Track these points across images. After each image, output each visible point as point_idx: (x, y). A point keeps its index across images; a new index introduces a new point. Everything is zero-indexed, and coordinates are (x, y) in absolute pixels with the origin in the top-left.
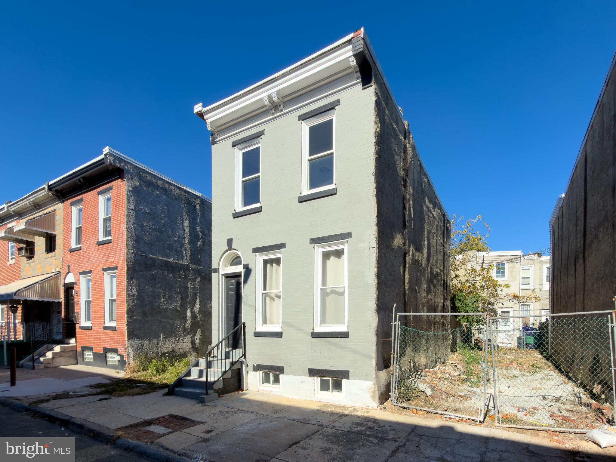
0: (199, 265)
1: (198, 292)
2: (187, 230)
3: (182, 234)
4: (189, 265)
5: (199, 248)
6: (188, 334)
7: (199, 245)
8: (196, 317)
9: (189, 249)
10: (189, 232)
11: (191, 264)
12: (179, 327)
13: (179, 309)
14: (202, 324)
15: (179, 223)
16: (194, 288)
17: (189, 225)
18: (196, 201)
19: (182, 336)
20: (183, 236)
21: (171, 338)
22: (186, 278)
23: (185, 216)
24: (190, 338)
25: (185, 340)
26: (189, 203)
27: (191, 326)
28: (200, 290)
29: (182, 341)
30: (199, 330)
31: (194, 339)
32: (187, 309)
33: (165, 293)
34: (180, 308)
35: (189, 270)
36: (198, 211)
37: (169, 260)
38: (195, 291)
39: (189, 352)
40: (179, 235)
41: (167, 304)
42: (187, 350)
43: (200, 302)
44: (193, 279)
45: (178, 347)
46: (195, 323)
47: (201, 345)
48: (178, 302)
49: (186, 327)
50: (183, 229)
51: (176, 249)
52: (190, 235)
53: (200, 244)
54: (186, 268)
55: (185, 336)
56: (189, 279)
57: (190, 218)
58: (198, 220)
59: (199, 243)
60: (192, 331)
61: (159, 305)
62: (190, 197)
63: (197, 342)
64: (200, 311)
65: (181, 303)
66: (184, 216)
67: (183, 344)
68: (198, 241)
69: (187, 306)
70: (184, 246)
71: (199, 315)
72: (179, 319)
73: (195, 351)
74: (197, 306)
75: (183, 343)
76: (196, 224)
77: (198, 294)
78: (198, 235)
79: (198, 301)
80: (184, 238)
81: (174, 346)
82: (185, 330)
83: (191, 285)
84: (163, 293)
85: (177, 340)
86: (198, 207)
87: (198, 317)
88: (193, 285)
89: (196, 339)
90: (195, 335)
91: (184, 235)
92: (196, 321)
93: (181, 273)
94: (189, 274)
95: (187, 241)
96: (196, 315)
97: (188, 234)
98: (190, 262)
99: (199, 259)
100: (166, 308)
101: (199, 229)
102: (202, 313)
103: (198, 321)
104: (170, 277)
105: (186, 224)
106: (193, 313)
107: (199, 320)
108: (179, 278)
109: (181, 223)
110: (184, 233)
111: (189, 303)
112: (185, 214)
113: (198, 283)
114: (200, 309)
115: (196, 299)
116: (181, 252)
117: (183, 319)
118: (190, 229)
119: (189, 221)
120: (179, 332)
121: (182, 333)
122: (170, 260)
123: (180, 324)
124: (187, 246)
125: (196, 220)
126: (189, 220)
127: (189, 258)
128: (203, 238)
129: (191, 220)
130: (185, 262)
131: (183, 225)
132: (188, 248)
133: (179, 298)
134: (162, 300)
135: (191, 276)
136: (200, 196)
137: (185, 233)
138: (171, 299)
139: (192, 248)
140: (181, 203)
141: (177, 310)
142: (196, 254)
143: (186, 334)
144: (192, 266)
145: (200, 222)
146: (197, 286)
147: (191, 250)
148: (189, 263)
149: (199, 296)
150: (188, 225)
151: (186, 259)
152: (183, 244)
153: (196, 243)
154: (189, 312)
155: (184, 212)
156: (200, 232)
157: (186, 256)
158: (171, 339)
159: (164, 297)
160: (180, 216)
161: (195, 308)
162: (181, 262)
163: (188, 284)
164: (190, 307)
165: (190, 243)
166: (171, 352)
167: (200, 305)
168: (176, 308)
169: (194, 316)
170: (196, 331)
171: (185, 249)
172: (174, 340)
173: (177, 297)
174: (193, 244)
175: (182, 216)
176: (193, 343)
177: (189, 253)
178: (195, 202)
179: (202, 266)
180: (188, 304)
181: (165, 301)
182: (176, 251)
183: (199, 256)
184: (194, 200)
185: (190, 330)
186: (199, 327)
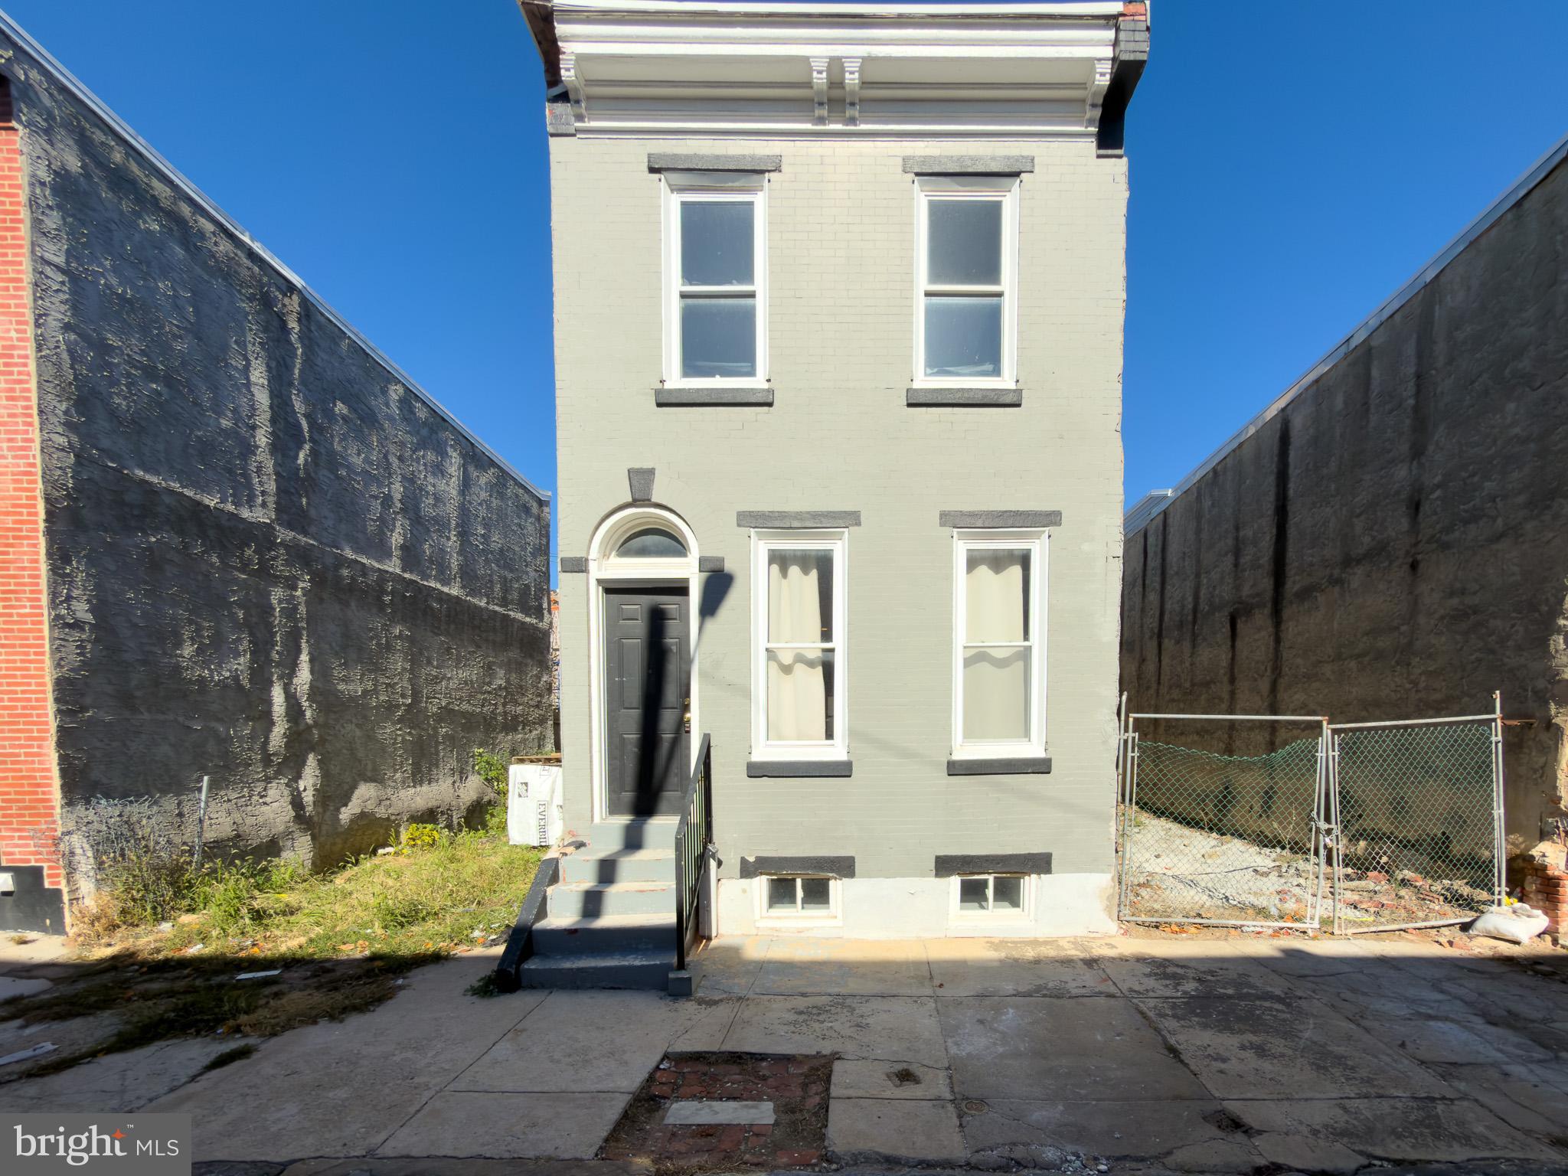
0: (306, 533)
1: (303, 628)
2: (263, 398)
3: (245, 411)
4: (275, 529)
5: (302, 474)
6: (278, 773)
7: (301, 460)
8: (302, 713)
9: (271, 470)
10: (271, 407)
11: (279, 525)
12: (249, 749)
13: (246, 683)
14: (320, 736)
15: (236, 369)
16: (290, 613)
17: (269, 381)
18: (286, 301)
19: (258, 780)
20: (250, 418)
21: (221, 789)
22: (265, 573)
23: (254, 344)
24: (287, 785)
25: (271, 792)
26: (267, 302)
27: (286, 744)
28: (310, 618)
29: (262, 797)
30: (311, 756)
31: (297, 788)
32: (271, 683)
33: (196, 624)
34: (250, 680)
35: (272, 545)
36: (294, 338)
37: (207, 502)
38: (296, 621)
39: (288, 834)
40: (235, 411)
41: (205, 664)
42: (282, 828)
43: (311, 661)
44: (287, 578)
45: (250, 821)
46: (299, 734)
47: (320, 810)
48: (242, 660)
49: (271, 749)
50: (250, 391)
51: (228, 462)
52: (273, 421)
53: (306, 460)
54: (262, 536)
55: (268, 780)
56: (275, 580)
57: (270, 358)
58: (297, 371)
59: (302, 455)
60: (292, 765)
61: (177, 669)
62: (265, 279)
63: (308, 798)
64: (314, 693)
65: (252, 661)
66: (250, 347)
67: (264, 808)
68: (300, 448)
69: (272, 674)
70: (255, 455)
71: (311, 706)
72: (248, 719)
73: (305, 830)
74: (304, 676)
75: (265, 803)
76: (291, 384)
77: (305, 632)
78: (299, 426)
79: (304, 657)
80: (254, 427)
81: (237, 816)
82: (267, 760)
83: (280, 602)
84: (191, 622)
85: (244, 796)
86: (293, 324)
87: (308, 714)
88: (288, 602)
89: (305, 790)
90: (298, 776)
91: (253, 415)
92: (302, 727)
93: (248, 552)
94: (274, 559)
95: (262, 439)
96: (299, 705)
97: (268, 415)
98: (277, 519)
99: (303, 511)
100: (201, 681)
101: (299, 406)
102: (319, 698)
103: (309, 728)
104: (212, 565)
105: (258, 375)
106: (291, 698)
107: (310, 722)
108: (243, 573)
109: (240, 367)
110: (253, 408)
111: (278, 664)
112: (253, 338)
113: (304, 595)
114: (311, 687)
115: (299, 651)
116: (246, 476)
117: (260, 718)
118: (271, 398)
119: (269, 369)
120: (250, 765)
121: (258, 771)
122: (211, 501)
123: (253, 737)
124: (264, 457)
125: (289, 369)
126: (268, 366)
127: (271, 500)
128: (312, 440)
129: (273, 364)
130: (258, 515)
131: (248, 378)
132: (269, 465)
133: (245, 643)
134: (188, 650)
135: (280, 567)
136: (299, 286)
137: (255, 410)
138: (215, 648)
139: (280, 469)
140: (239, 292)
141: (240, 687)
142: (293, 490)
143: (271, 771)
144: (283, 534)
145: (303, 381)
146: (299, 604)
147: (277, 474)
148: (272, 521)
149: (307, 642)
150: (266, 383)
151: (264, 505)
152: (249, 449)
153: (292, 454)
154: (278, 695)
155: (251, 330)
156: (304, 415)
157: (263, 493)
158: (222, 793)
159: (192, 639)
160: (236, 342)
161: (295, 681)
162: (245, 513)
163: (270, 595)
164: (280, 678)
165: (275, 448)
166: (229, 840)
167: (312, 672)
168: (236, 678)
169: (296, 708)
170: (304, 763)
171: (259, 469)
172: (234, 795)
173: (239, 640)
174: (284, 455)
175: (241, 344)
176: (297, 803)
177: (271, 486)
178: (284, 305)
179: (315, 539)
180: (277, 667)
181: (200, 651)
182: (230, 471)
183: (304, 501)
184: (280, 297)
185: (286, 759)
186: (312, 749)
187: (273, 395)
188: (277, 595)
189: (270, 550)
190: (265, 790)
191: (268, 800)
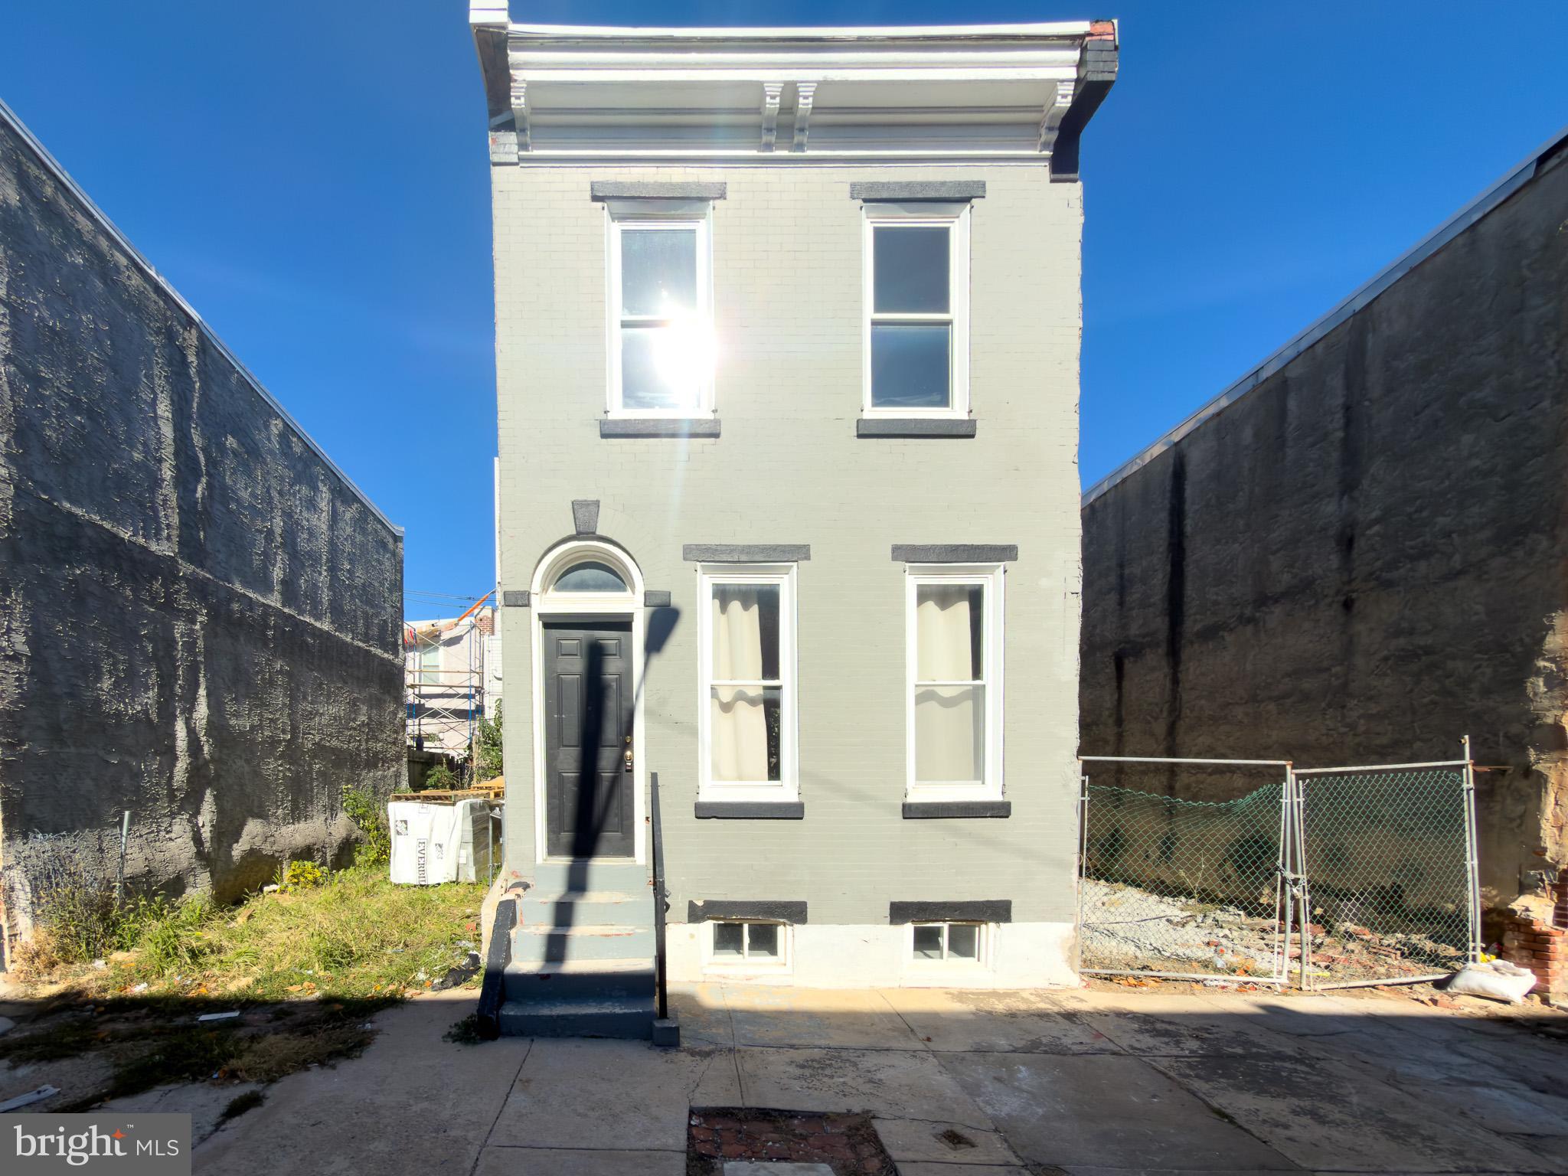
0: (203, 567)
1: (201, 662)
2: (167, 431)
3: (153, 444)
4: (177, 562)
5: (200, 508)
6: (181, 808)
7: (199, 494)
8: (201, 748)
9: (174, 504)
10: (175, 440)
11: (181, 558)
12: (157, 784)
13: (154, 716)
14: (216, 772)
15: (145, 402)
16: (190, 646)
17: (173, 416)
18: (186, 334)
19: (165, 816)
20: (157, 451)
21: (137, 824)
22: (169, 607)
23: (160, 378)
24: (188, 821)
25: (175, 828)
26: (170, 336)
27: (188, 779)
28: (207, 652)
29: (167, 833)
30: (208, 791)
31: (197, 824)
32: (174, 718)
33: (114, 657)
34: (158, 714)
35: (176, 579)
36: (192, 371)
37: (122, 535)
38: (196, 655)
39: (191, 870)
40: (145, 444)
41: (121, 698)
42: (185, 865)
43: (208, 695)
44: (188, 612)
45: (159, 857)
46: (198, 769)
47: (216, 847)
48: (151, 694)
49: (175, 785)
50: (157, 424)
51: (139, 495)
52: (176, 454)
53: (203, 494)
54: (164, 568)
55: (173, 815)
56: (177, 613)
57: (172, 390)
58: (195, 405)
59: (199, 489)
60: (191, 803)
61: (98, 703)
62: (169, 314)
63: (206, 833)
64: (212, 727)
65: (160, 694)
66: (157, 380)
67: (170, 844)
68: (198, 481)
69: (175, 708)
70: (161, 488)
71: (208, 741)
72: (156, 753)
73: (205, 867)
74: (202, 711)
75: (171, 839)
76: (190, 418)
77: (202, 666)
78: (197, 460)
79: (202, 691)
80: (160, 461)
81: (148, 852)
82: (171, 796)
83: (182, 636)
84: (109, 656)
85: (153, 832)
86: (192, 358)
87: (206, 749)
88: (189, 636)
89: (203, 826)
90: (198, 812)
91: (160, 448)
92: (201, 762)
93: (156, 585)
95: (167, 473)
96: (198, 740)
97: (172, 448)
98: (180, 552)
99: (201, 544)
100: (118, 715)
101: (197, 439)
102: (215, 733)
103: (206, 763)
104: (126, 598)
105: (164, 409)
106: (191, 732)
107: (207, 757)
108: (151, 606)
109: (149, 400)
110: (159, 442)
111: (181, 699)
112: (160, 372)
113: (202, 629)
114: (209, 721)
115: (198, 686)
116: (154, 509)
117: (165, 753)
118: (175, 431)
119: (173, 402)
120: (157, 800)
121: (164, 806)
122: (126, 534)
123: (160, 772)
124: (168, 491)
125: (189, 403)
126: (172, 400)
127: (175, 533)
128: (208, 473)
129: (176, 397)
130: (164, 548)
131: (155, 412)
132: (173, 498)
133: (154, 676)
134: (106, 684)
135: (182, 602)
136: (196, 319)
137: (161, 443)
138: (129, 682)
139: (182, 502)
140: (148, 325)
141: (150, 721)
142: (192, 524)
143: (175, 807)
144: (186, 568)
145: (201, 415)
146: (198, 637)
147: (180, 507)
148: (176, 554)
149: (205, 676)
150: (170, 416)
151: (169, 538)
152: (156, 482)
153: (191, 487)
154: (180, 730)
155: (158, 363)
156: (202, 449)
157: (168, 526)
158: (138, 828)
159: (110, 672)
160: (146, 376)
161: (195, 715)
162: (154, 547)
163: (174, 629)
164: (182, 712)
165: (178, 481)
166: (142, 875)
167: (209, 706)
168: (146, 712)
169: (196, 743)
170: (201, 800)
171: (165, 501)
172: (145, 830)
173: (148, 673)
174: (185, 488)
175: (150, 377)
176: (197, 839)
177: (175, 520)
178: (184, 340)
179: (211, 573)
180: (179, 701)
181: (116, 685)
182: (141, 505)
183: (202, 534)
184: (181, 330)
185: (187, 794)
186: (210, 784)
187: (177, 428)
188: (179, 628)
189: (174, 583)
190: (170, 825)
191: (173, 835)
